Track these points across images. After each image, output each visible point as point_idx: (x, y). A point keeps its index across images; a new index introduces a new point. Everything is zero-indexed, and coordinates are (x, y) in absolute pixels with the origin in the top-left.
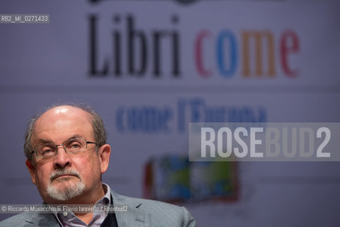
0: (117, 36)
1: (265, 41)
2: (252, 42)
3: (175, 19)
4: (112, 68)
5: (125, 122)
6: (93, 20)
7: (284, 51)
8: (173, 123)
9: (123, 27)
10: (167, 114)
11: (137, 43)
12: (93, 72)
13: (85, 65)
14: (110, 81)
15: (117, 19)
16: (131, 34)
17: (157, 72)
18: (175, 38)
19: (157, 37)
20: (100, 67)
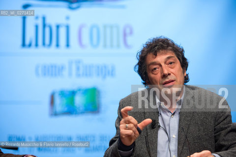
0: (37, 27)
1: (115, 30)
2: (108, 30)
3: (68, 18)
4: (34, 43)
5: (40, 72)
6: (24, 18)
7: (125, 35)
8: (66, 73)
9: (40, 22)
10: (62, 68)
11: (47, 30)
12: (24, 45)
13: (20, 42)
14: (33, 50)
15: (37, 18)
16: (44, 26)
17: (58, 45)
18: (68, 27)
19: (58, 27)
20: (27, 42)
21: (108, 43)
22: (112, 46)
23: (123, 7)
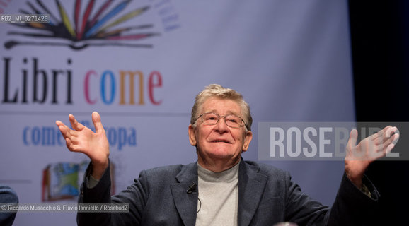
0: (25, 73)
1: (137, 78)
2: (127, 78)
3: (69, 62)
4: (20, 98)
5: (29, 138)
6: (7, 61)
7: (151, 86)
9: (30, 67)
11: (40, 77)
12: (6, 100)
14: (19, 107)
15: (25, 61)
16: (36, 72)
17: (55, 101)
18: (69, 74)
19: (55, 74)
20: (11, 97)
21: (127, 98)
22: (132, 102)
23: (149, 46)
